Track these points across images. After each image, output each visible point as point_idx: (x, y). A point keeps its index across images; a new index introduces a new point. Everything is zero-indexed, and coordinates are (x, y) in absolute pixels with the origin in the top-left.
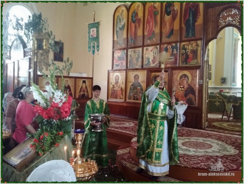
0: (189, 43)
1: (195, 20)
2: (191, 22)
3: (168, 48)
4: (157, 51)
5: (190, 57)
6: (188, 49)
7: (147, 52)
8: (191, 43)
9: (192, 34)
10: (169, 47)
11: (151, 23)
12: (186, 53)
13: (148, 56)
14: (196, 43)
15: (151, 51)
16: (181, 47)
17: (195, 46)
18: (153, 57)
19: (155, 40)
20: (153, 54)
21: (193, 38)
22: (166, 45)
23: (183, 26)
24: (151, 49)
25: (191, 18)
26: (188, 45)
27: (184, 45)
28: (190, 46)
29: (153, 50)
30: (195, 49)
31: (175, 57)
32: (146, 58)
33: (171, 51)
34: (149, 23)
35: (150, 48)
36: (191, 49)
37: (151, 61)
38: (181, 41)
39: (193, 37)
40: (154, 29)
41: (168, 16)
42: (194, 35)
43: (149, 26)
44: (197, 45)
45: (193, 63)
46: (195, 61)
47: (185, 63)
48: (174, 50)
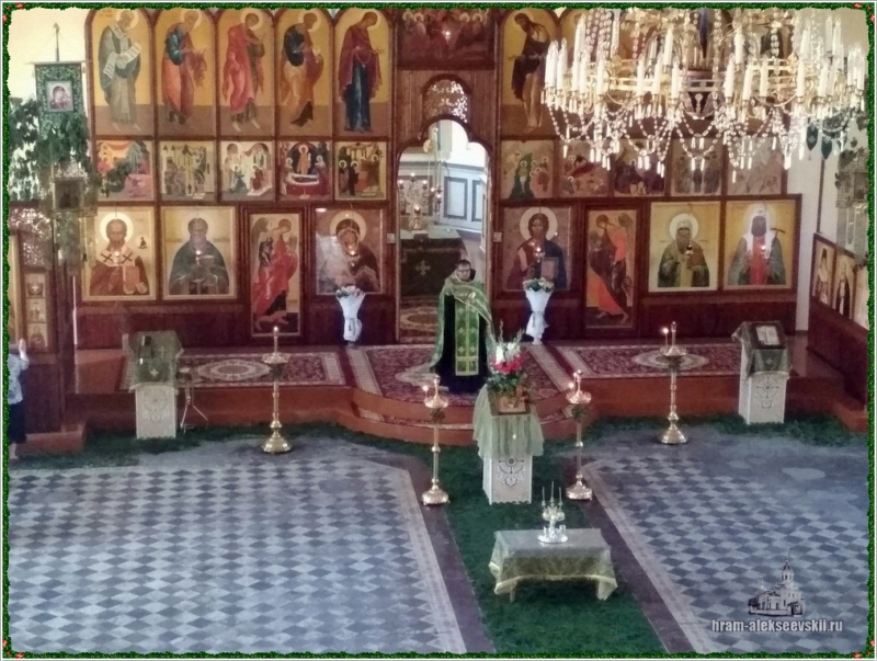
0: (358, 145)
1: (368, 92)
2: (360, 94)
3: (301, 151)
4: (265, 156)
5: (360, 177)
6: (355, 159)
7: (233, 156)
8: (361, 146)
9: (363, 124)
10: (303, 149)
11: (241, 77)
12: (351, 169)
13: (236, 168)
14: (375, 147)
15: (248, 153)
16: (337, 153)
17: (372, 153)
18: (254, 171)
19: (257, 126)
20: (255, 162)
21: (366, 134)
22: (292, 144)
23: (340, 100)
24: (247, 150)
25: (358, 86)
26: (355, 150)
27: (344, 149)
28: (359, 152)
29: (254, 152)
30: (373, 160)
31: (321, 175)
32: (231, 171)
33: (309, 158)
34: (235, 73)
35: (242, 146)
36: (362, 160)
37: (247, 181)
38: (336, 138)
39: (367, 130)
40: (251, 94)
41: (294, 67)
42: (367, 125)
43: (234, 82)
44: (378, 153)
45: (369, 193)
46: (375, 188)
47: (348, 192)
48: (319, 158)
